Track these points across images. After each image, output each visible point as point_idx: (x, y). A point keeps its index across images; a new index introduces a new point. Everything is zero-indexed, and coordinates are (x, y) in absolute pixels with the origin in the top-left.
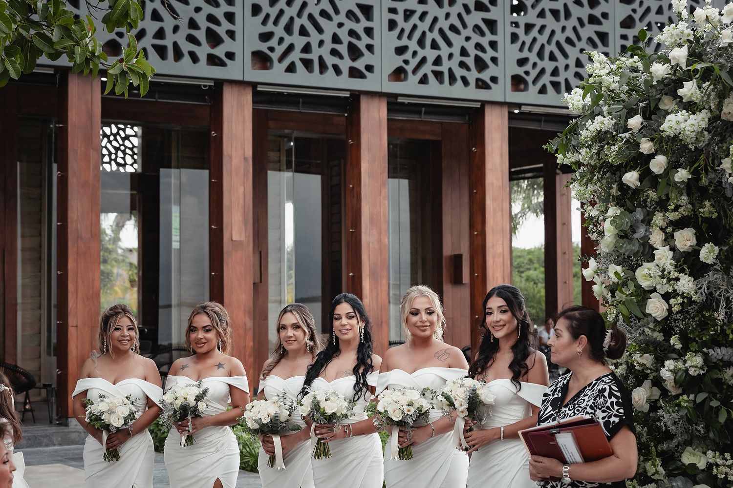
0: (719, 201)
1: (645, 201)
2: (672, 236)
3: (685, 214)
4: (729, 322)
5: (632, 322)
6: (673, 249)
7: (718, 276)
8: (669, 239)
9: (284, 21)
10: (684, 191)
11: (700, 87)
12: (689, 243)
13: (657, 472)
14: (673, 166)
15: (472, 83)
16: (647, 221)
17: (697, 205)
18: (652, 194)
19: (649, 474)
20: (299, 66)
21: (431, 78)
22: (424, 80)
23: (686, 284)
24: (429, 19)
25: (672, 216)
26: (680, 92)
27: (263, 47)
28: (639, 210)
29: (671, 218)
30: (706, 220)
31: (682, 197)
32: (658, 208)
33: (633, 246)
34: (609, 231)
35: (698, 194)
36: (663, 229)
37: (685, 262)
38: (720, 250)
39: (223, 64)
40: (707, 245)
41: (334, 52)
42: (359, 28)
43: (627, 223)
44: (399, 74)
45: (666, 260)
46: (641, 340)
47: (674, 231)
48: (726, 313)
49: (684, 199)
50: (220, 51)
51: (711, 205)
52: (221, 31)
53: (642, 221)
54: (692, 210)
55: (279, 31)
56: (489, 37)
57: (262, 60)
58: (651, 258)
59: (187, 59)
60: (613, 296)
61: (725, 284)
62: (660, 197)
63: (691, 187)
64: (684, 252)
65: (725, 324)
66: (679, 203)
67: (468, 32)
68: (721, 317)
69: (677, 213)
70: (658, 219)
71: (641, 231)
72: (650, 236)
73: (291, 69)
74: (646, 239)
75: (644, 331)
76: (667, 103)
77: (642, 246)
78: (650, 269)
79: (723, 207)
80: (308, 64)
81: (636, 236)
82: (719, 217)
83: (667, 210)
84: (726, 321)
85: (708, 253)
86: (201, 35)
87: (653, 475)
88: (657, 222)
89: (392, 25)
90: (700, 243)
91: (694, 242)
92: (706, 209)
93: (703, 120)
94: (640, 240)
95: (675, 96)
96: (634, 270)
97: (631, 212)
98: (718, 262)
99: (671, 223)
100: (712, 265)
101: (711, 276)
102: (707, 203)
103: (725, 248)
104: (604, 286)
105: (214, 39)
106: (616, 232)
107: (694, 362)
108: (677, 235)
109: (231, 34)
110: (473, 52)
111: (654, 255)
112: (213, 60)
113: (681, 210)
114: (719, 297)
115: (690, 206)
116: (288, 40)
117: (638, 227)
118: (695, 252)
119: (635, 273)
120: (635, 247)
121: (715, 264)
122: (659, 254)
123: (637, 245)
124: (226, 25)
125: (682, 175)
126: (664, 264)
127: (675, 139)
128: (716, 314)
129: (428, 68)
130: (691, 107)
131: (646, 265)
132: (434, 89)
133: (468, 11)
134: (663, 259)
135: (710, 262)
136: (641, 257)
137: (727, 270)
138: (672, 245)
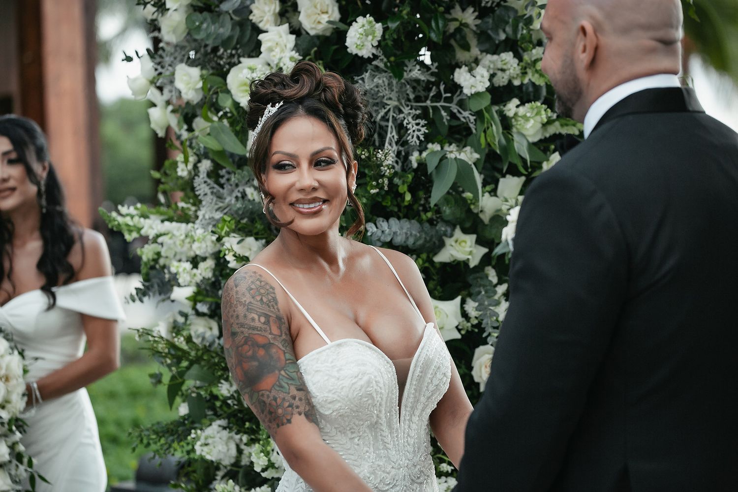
2: (295, 6)
4: (403, 169)
5: (222, 177)
6: (296, 31)
7: (381, 80)
8: (287, 11)
12: (325, 18)
13: (271, 465)
19: (258, 469)
33: (222, 26)
37: (318, 56)
38: (385, 29)
40: (360, 19)
45: (282, 51)
46: (239, 209)
48: (398, 154)
58: (255, 50)
60: (190, 130)
61: (394, 95)
64: (318, 37)
65: (396, 173)
68: (389, 161)
72: (253, 7)
75: (244, 195)
77: (238, 29)
78: (251, 70)
81: (225, 7)
84: (398, 168)
85: (363, 36)
87: (264, 470)
90: (347, 17)
91: (336, 15)
94: (234, 17)
96: (224, 75)
98: (380, 52)
100: (369, 60)
101: (368, 81)
103: (393, 25)
104: (170, 108)
108: (303, 2)
111: (259, 44)
114: (383, 123)
118: (340, 36)
119: (225, 79)
120: (225, 30)
121: (375, 57)
122: (269, 40)
123: (229, 25)
126: (280, 59)
128: (380, 154)
131: (246, 62)
134: (278, 50)
135: (365, 53)
136: (235, 48)
137: (397, 70)
138: (294, 23)
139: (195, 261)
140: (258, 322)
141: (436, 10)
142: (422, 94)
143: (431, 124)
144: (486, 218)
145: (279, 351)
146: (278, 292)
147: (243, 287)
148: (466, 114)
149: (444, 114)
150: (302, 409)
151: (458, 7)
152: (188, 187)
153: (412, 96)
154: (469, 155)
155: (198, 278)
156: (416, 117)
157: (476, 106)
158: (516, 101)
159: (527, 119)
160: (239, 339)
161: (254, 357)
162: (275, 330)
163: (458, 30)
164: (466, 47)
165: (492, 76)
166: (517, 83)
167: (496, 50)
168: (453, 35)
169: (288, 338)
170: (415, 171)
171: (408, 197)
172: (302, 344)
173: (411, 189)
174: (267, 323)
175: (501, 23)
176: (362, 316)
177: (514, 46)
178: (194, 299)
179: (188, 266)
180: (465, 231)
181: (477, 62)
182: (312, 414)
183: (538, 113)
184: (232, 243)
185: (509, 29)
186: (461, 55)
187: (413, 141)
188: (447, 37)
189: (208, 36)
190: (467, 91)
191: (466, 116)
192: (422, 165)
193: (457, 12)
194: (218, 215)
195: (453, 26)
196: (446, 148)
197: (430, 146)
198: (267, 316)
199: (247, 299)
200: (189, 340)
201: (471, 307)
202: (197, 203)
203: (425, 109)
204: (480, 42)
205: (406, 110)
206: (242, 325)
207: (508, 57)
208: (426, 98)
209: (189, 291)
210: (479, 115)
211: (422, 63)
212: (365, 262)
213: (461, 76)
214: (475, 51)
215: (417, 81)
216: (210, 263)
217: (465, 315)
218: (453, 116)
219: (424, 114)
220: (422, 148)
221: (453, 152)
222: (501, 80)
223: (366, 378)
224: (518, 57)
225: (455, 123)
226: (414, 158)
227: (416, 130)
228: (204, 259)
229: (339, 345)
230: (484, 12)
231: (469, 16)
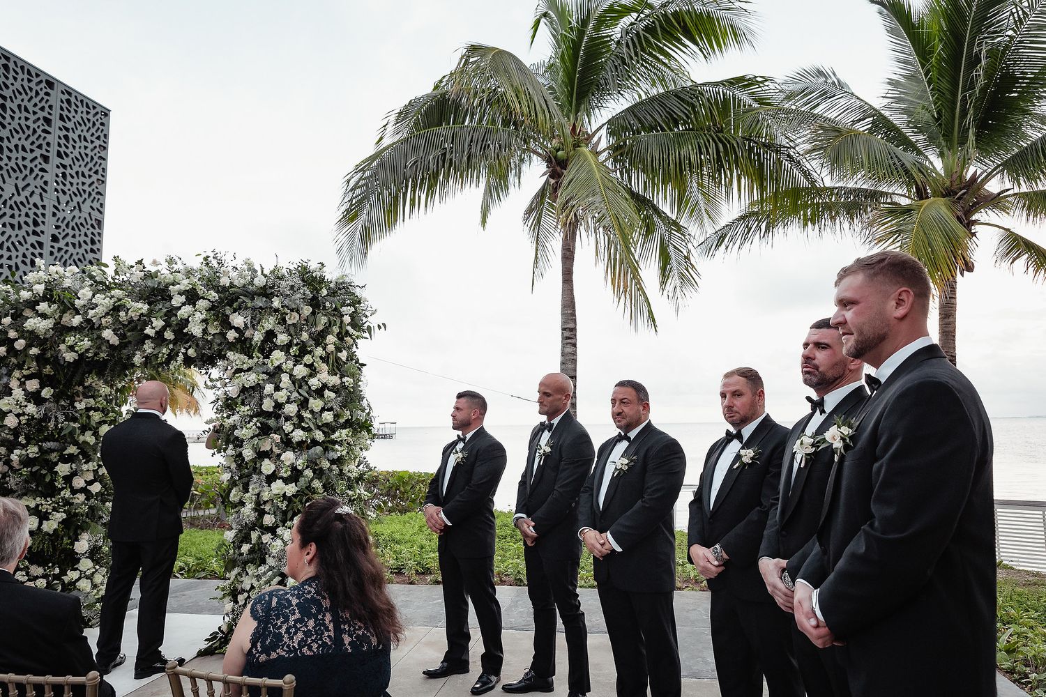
0: (56, 367)
1: (9, 364)
2: (25, 383)
3: (34, 372)
6: (24, 390)
7: (52, 405)
8: (22, 385)
10: (35, 360)
11: (50, 306)
12: (35, 387)
14: (29, 346)
16: (9, 375)
17: (42, 368)
18: (14, 360)
23: (31, 409)
25: (25, 372)
26: (37, 308)
28: (4, 368)
30: (46, 375)
31: (33, 363)
32: (17, 368)
35: (43, 362)
36: (19, 379)
37: (31, 397)
38: (54, 391)
40: (46, 388)
45: (19, 396)
47: (26, 380)
48: (55, 424)
51: (50, 368)
53: (6, 374)
58: (10, 395)
61: (55, 409)
62: (18, 362)
63: (39, 359)
64: (31, 392)
65: (53, 430)
66: (31, 366)
68: (51, 426)
69: (29, 371)
70: (17, 374)
71: (4, 380)
72: (10, 383)
74: (7, 384)
76: (27, 312)
78: (8, 401)
79: (58, 370)
82: (55, 375)
83: (22, 369)
84: (54, 428)
85: (47, 393)
88: (16, 376)
90: (42, 387)
91: (39, 386)
92: (47, 370)
93: (51, 323)
95: (33, 309)
98: (52, 397)
99: (24, 376)
100: (48, 399)
101: (47, 405)
102: (48, 367)
103: (57, 390)
107: (33, 451)
108: (27, 382)
111: (11, 393)
113: (31, 369)
114: (51, 416)
115: (37, 368)
117: (2, 378)
118: (39, 392)
121: (50, 398)
122: (15, 393)
125: (34, 351)
126: (18, 398)
127: (32, 332)
128: (49, 425)
130: (44, 316)
131: (6, 398)
135: (47, 397)
136: (3, 394)
137: (57, 402)
138: (24, 388)
141: (71, 387)
143: (66, 417)
144: (80, 442)
149: (70, 414)
151: (77, 386)
153: (61, 409)
154: (77, 425)
156: (61, 415)
157: (80, 412)
158: (93, 412)
159: (95, 416)
163: (77, 392)
164: (79, 397)
165: (86, 405)
166: (93, 407)
167: (88, 398)
168: (75, 394)
171: (57, 436)
173: (59, 434)
175: (90, 391)
177: (93, 397)
180: (74, 445)
181: (82, 400)
183: (99, 415)
185: (92, 393)
186: (77, 399)
187: (60, 421)
188: (73, 394)
190: (78, 408)
191: (76, 415)
192: (62, 428)
195: (75, 391)
196: (70, 423)
197: (65, 422)
201: (74, 466)
204: (83, 396)
205: (59, 413)
207: (91, 400)
208: (65, 410)
210: (81, 415)
211: (65, 401)
213: (77, 404)
214: (81, 398)
215: (63, 405)
217: (72, 468)
218: (73, 415)
219: (64, 414)
220: (63, 423)
221: (72, 424)
222: (89, 406)
224: (94, 400)
225: (73, 417)
226: (60, 426)
227: (61, 418)
230: (85, 388)
231: (80, 389)
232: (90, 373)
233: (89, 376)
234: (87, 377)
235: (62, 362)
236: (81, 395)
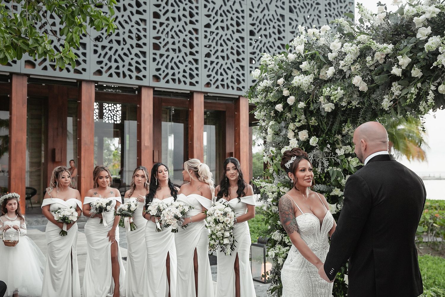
0: (319, 118)
1: (286, 118)
2: (298, 134)
3: (303, 124)
4: (323, 173)
5: (280, 173)
6: (298, 140)
7: (318, 152)
8: (296, 135)
9: (165, 64)
10: (303, 113)
11: (309, 63)
12: (305, 137)
13: (289, 242)
14: (298, 101)
15: (235, 88)
16: (287, 127)
17: (309, 119)
18: (289, 115)
19: (286, 243)
20: (171, 81)
21: (220, 86)
22: (217, 87)
24: (219, 65)
25: (298, 125)
26: (301, 66)
27: (157, 74)
28: (283, 122)
29: (297, 126)
30: (313, 126)
31: (302, 116)
32: (291, 121)
34: (270, 132)
35: (310, 114)
36: (293, 131)
37: (303, 146)
38: (319, 140)
39: (142, 80)
40: (313, 137)
41: (184, 76)
42: (193, 68)
43: (277, 128)
44: (208, 85)
46: (283, 181)
47: (298, 131)
48: (322, 169)
49: (303, 117)
50: (140, 75)
51: (315, 119)
52: (141, 67)
53: (284, 127)
54: (307, 122)
55: (163, 68)
56: (242, 72)
57: (157, 78)
58: (288, 144)
59: (128, 77)
60: (273, 162)
61: (321, 155)
62: (292, 116)
63: (307, 111)
64: (303, 141)
65: (321, 174)
66: (301, 119)
67: (234, 70)
68: (319, 171)
69: (300, 123)
70: (291, 126)
71: (284, 132)
72: (288, 134)
73: (168, 82)
74: (286, 135)
75: (285, 178)
76: (295, 72)
77: (284, 139)
78: (287, 149)
79: (321, 120)
80: (174, 80)
81: (281, 134)
82: (318, 125)
83: (295, 122)
84: (321, 172)
85: (314, 141)
86: (133, 68)
87: (288, 243)
88: (291, 127)
89: (206, 66)
90: (310, 137)
91: (307, 136)
92: (313, 121)
93: (311, 78)
94: (283, 136)
95: (299, 69)
97: (279, 123)
98: (318, 145)
99: (297, 128)
100: (315, 147)
101: (315, 152)
102: (313, 118)
103: (321, 139)
104: (268, 157)
105: (138, 70)
106: (273, 132)
108: (300, 133)
109: (145, 68)
110: (236, 77)
111: (289, 143)
112: (138, 78)
113: (301, 122)
114: (318, 162)
115: (305, 120)
116: (166, 71)
117: (283, 130)
118: (308, 141)
119: (281, 150)
120: (281, 139)
121: (317, 146)
122: (291, 142)
124: (143, 65)
125: (302, 105)
127: (298, 88)
128: (317, 169)
129: (219, 83)
130: (306, 73)
131: (286, 147)
132: (221, 90)
133: (234, 62)
134: (293, 144)
135: (314, 145)
136: (284, 143)
137: (322, 149)
138: (297, 138)
139: (273, 193)
140: (287, 209)
141: (331, 135)
142: (328, 155)
143: (330, 162)
145: (291, 216)
146: (292, 201)
147: (283, 201)
148: (339, 160)
149: (333, 160)
150: (296, 230)
151: (337, 135)
152: (272, 175)
153: (325, 156)
154: (339, 169)
155: (274, 197)
156: (326, 161)
157: (341, 158)
158: (351, 157)
159: (353, 162)
160: (282, 212)
161: (285, 217)
162: (291, 211)
163: (337, 140)
164: (339, 144)
165: (345, 151)
166: (351, 153)
167: (346, 145)
168: (335, 141)
169: (294, 213)
170: (326, 173)
171: (324, 179)
172: (297, 214)
173: (325, 177)
174: (289, 209)
175: (347, 139)
176: (312, 208)
177: (350, 144)
178: (273, 201)
179: (271, 194)
180: (338, 188)
181: (341, 148)
182: (298, 231)
183: (356, 160)
184: (281, 189)
185: (349, 140)
186: (337, 146)
187: (325, 166)
188: (334, 142)
189: (277, 140)
190: (339, 155)
191: (338, 161)
192: (328, 172)
193: (336, 136)
194: (279, 182)
195: (335, 139)
196: (333, 168)
197: (329, 167)
198: (289, 207)
199: (284, 203)
200: (271, 211)
201: (339, 206)
202: (274, 179)
203: (328, 159)
204: (342, 143)
205: (324, 159)
206: (283, 209)
207: (349, 147)
208: (329, 156)
209: (272, 199)
210: (342, 160)
211: (328, 148)
212: (313, 196)
213: (337, 151)
214: (341, 145)
215: (327, 152)
216: (276, 193)
217: (337, 208)
218: (335, 160)
219: (328, 160)
220: (328, 168)
221: (335, 169)
222: (347, 152)
223: (312, 223)
224: (351, 146)
225: (336, 162)
226: (326, 170)
227: (326, 164)
228: (275, 192)
229: (306, 215)
230: (343, 136)
231: (339, 137)
232: (346, 122)
233: (345, 125)
234: (344, 126)
235: (323, 114)
236: (340, 143)
